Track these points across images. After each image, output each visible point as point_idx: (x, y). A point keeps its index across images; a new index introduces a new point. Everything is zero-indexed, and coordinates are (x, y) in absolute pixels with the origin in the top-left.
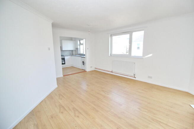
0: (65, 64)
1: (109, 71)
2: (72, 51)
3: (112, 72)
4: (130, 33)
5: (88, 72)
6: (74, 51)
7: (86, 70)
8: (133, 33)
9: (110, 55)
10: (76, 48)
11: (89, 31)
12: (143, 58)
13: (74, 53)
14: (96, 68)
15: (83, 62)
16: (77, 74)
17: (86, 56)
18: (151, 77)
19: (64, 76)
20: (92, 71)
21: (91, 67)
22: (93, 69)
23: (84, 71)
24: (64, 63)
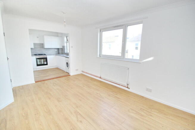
0: (47, 64)
1: (97, 77)
2: (58, 49)
3: (100, 78)
4: (124, 27)
5: (72, 76)
6: (60, 49)
7: (70, 74)
8: (128, 27)
9: (98, 56)
10: (63, 46)
11: (65, 22)
12: (140, 63)
13: (60, 51)
14: (83, 72)
15: (67, 63)
16: (55, 80)
17: (70, 57)
18: (150, 91)
19: (36, 82)
20: (78, 75)
21: (77, 70)
22: (79, 72)
23: (68, 75)
24: (45, 63)
